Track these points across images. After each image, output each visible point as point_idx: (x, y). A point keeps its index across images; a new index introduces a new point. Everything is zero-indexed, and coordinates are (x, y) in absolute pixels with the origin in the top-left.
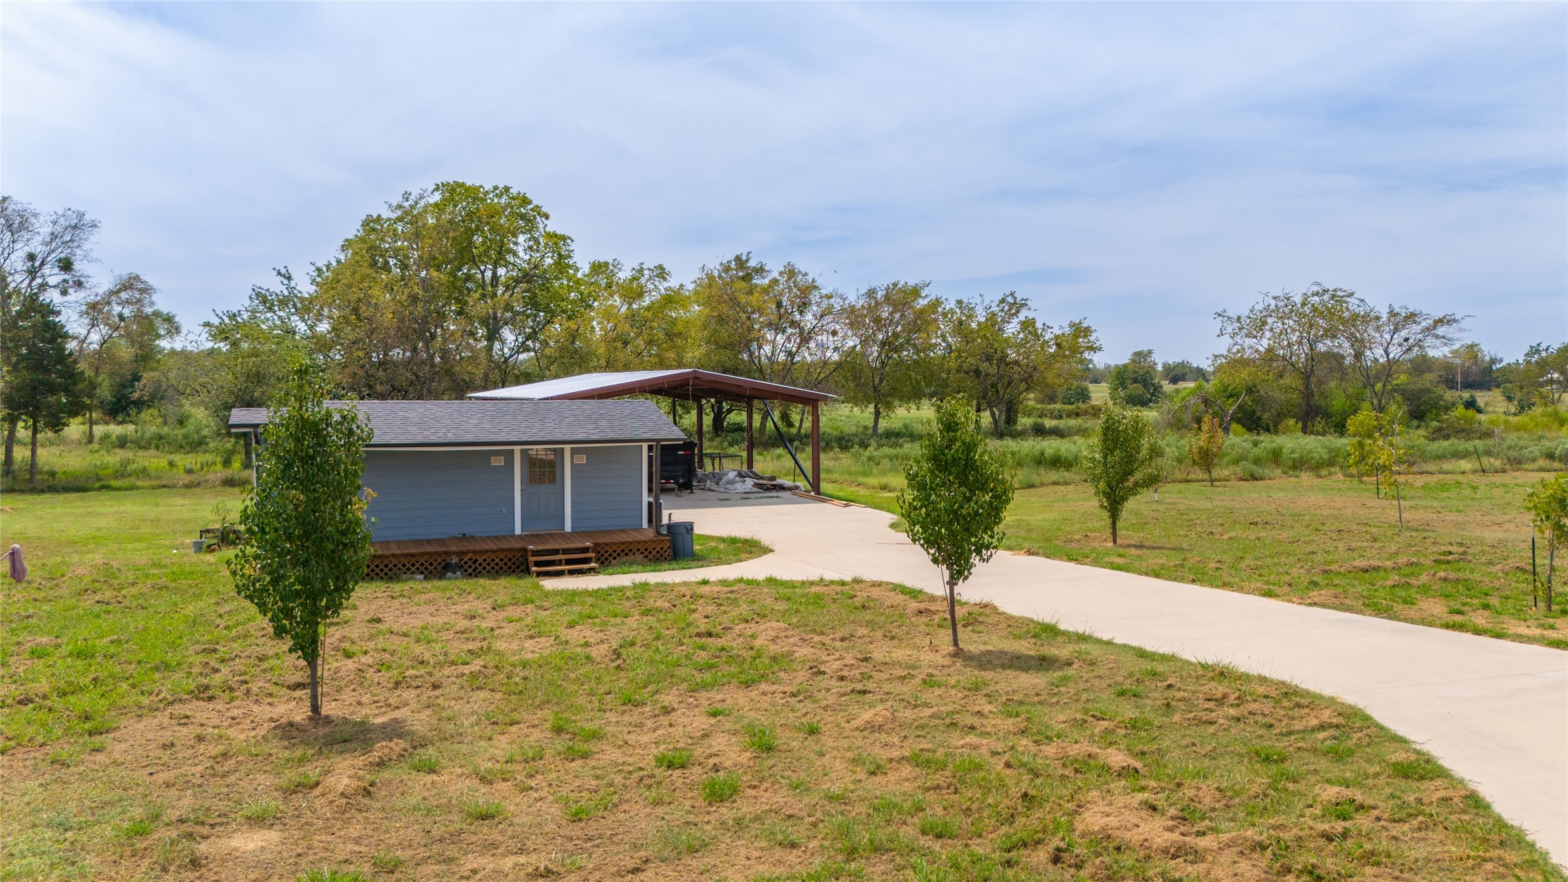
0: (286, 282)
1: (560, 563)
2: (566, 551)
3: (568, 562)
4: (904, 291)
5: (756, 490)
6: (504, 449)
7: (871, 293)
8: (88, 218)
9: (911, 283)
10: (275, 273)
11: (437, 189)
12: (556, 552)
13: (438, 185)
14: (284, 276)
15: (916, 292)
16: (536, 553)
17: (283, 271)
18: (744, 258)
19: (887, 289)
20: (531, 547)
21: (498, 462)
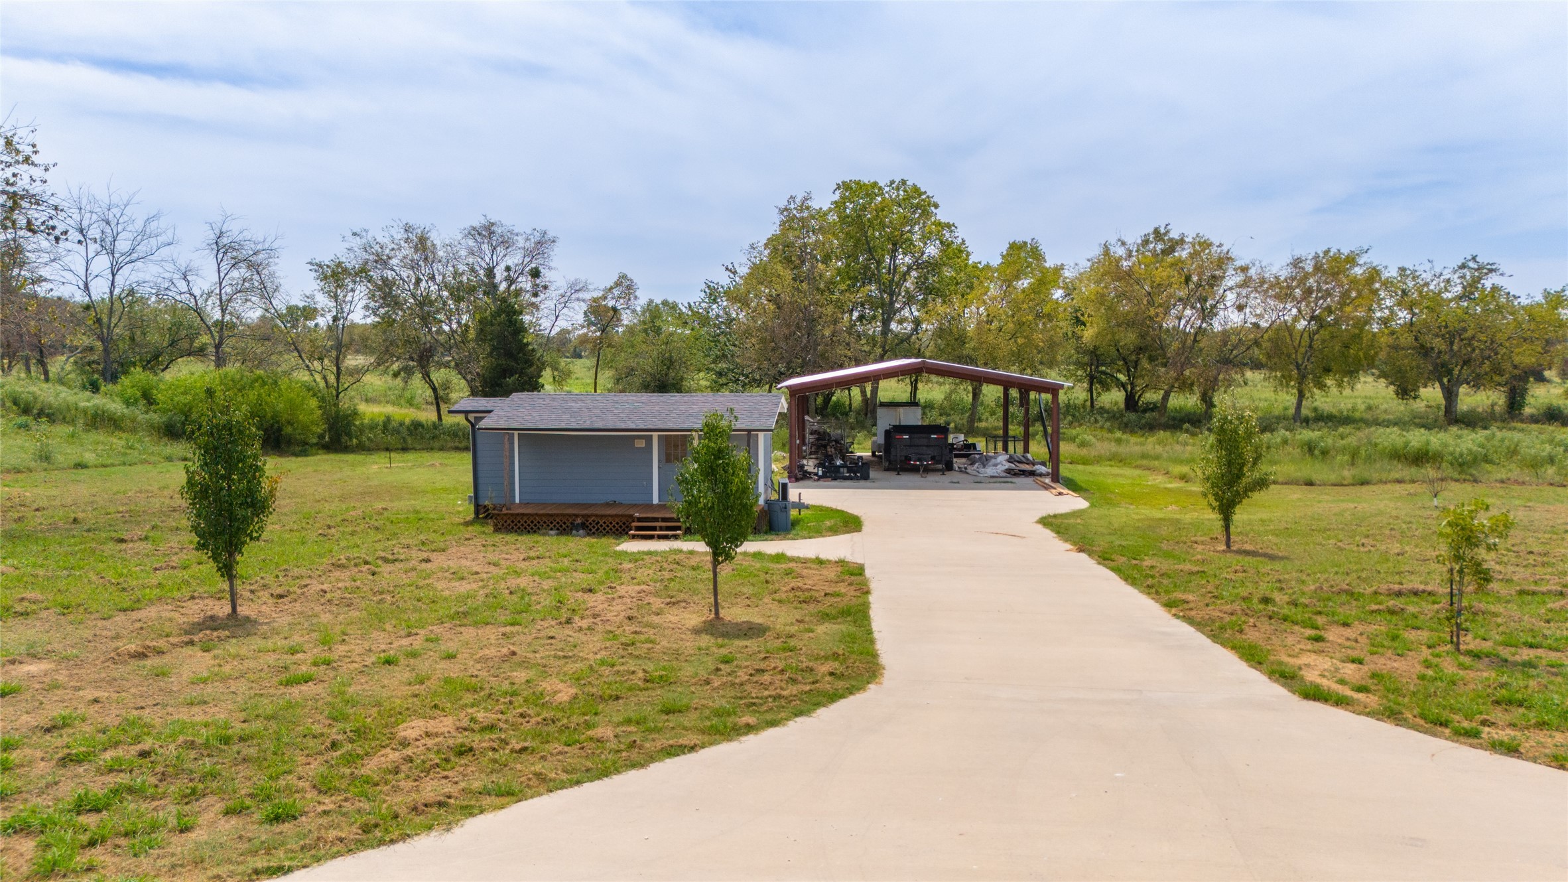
0: (732, 276)
1: (654, 529)
2: (664, 520)
3: (661, 529)
4: (1335, 259)
5: (1005, 474)
6: (645, 434)
7: (1297, 263)
8: (550, 234)
9: (1345, 251)
10: (724, 268)
11: (838, 188)
12: (655, 520)
13: (838, 184)
14: (730, 271)
15: (1352, 260)
16: (640, 520)
17: (730, 267)
18: (1162, 230)
19: (1316, 257)
20: (637, 514)
21: (640, 444)
